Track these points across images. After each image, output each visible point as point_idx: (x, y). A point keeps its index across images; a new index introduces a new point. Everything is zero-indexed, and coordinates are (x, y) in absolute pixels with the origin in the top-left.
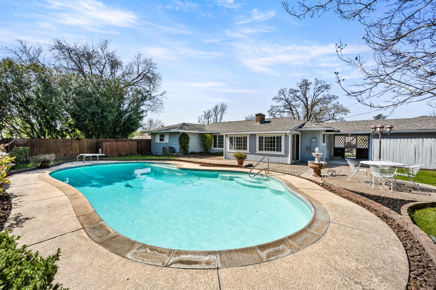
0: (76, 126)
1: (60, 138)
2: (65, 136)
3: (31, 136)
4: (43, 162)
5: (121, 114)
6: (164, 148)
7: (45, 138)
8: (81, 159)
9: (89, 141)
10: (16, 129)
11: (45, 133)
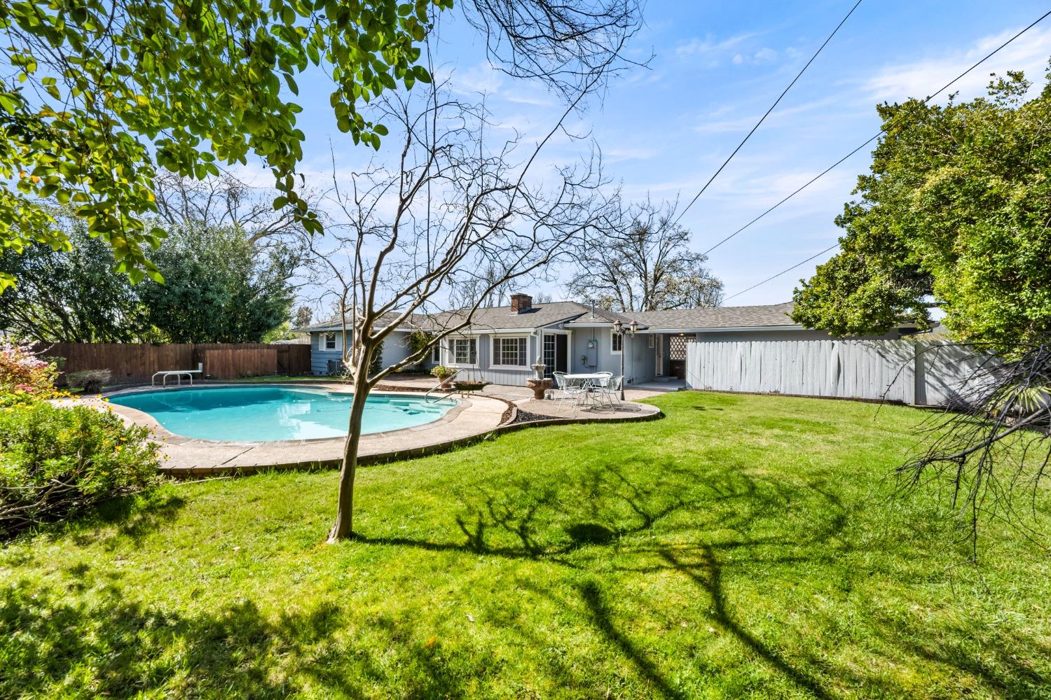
0: (153, 319)
1: (120, 342)
2: (130, 338)
3: (62, 339)
4: (90, 383)
5: (245, 295)
6: (330, 361)
7: (90, 341)
8: (159, 381)
9: (179, 347)
10: (34, 326)
11: (90, 332)
